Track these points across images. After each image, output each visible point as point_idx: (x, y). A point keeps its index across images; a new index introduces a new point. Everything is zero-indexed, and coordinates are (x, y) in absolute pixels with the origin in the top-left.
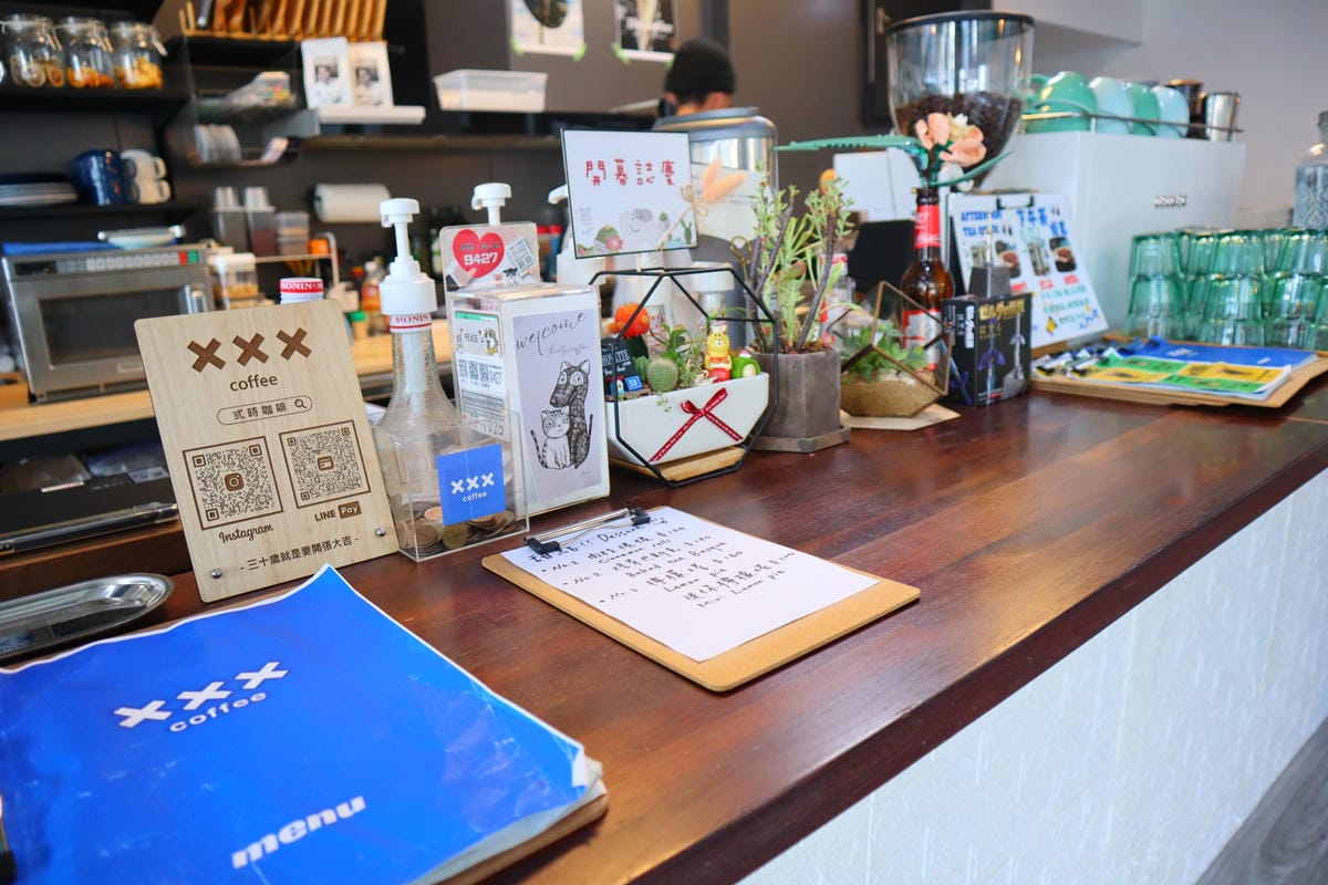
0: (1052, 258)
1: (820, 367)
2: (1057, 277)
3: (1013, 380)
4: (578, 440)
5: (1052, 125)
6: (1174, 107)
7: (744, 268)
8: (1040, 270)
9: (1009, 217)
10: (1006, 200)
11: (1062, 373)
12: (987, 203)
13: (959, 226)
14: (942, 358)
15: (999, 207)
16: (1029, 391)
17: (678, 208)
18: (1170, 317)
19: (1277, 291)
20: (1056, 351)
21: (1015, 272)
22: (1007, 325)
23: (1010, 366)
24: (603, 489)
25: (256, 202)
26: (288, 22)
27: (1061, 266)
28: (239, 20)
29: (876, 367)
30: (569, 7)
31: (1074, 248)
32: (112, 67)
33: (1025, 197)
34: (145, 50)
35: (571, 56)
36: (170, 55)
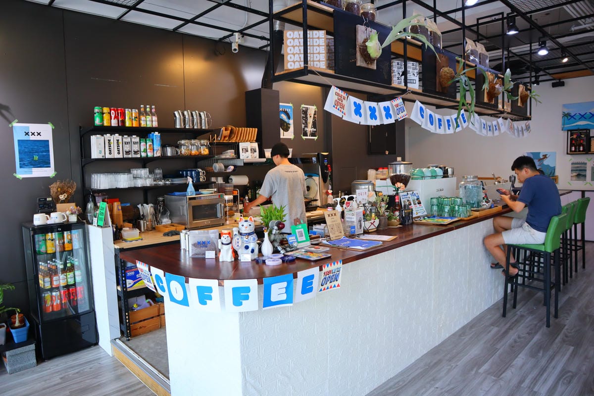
0: (417, 202)
1: (385, 219)
2: (418, 205)
3: (410, 221)
4: (361, 226)
5: (417, 179)
6: (440, 172)
8: (415, 204)
9: (409, 195)
11: (418, 221)
13: (401, 197)
14: (400, 218)
15: (408, 194)
16: (413, 223)
17: (367, 198)
18: (438, 212)
19: (454, 207)
20: (418, 217)
21: (410, 204)
22: (409, 213)
23: (410, 219)
24: (362, 232)
25: (220, 180)
26: (237, 138)
27: (418, 203)
28: (227, 138)
29: (391, 219)
30: (291, 126)
31: (421, 200)
32: (199, 150)
33: (412, 192)
34: (206, 146)
35: (291, 139)
36: (211, 147)
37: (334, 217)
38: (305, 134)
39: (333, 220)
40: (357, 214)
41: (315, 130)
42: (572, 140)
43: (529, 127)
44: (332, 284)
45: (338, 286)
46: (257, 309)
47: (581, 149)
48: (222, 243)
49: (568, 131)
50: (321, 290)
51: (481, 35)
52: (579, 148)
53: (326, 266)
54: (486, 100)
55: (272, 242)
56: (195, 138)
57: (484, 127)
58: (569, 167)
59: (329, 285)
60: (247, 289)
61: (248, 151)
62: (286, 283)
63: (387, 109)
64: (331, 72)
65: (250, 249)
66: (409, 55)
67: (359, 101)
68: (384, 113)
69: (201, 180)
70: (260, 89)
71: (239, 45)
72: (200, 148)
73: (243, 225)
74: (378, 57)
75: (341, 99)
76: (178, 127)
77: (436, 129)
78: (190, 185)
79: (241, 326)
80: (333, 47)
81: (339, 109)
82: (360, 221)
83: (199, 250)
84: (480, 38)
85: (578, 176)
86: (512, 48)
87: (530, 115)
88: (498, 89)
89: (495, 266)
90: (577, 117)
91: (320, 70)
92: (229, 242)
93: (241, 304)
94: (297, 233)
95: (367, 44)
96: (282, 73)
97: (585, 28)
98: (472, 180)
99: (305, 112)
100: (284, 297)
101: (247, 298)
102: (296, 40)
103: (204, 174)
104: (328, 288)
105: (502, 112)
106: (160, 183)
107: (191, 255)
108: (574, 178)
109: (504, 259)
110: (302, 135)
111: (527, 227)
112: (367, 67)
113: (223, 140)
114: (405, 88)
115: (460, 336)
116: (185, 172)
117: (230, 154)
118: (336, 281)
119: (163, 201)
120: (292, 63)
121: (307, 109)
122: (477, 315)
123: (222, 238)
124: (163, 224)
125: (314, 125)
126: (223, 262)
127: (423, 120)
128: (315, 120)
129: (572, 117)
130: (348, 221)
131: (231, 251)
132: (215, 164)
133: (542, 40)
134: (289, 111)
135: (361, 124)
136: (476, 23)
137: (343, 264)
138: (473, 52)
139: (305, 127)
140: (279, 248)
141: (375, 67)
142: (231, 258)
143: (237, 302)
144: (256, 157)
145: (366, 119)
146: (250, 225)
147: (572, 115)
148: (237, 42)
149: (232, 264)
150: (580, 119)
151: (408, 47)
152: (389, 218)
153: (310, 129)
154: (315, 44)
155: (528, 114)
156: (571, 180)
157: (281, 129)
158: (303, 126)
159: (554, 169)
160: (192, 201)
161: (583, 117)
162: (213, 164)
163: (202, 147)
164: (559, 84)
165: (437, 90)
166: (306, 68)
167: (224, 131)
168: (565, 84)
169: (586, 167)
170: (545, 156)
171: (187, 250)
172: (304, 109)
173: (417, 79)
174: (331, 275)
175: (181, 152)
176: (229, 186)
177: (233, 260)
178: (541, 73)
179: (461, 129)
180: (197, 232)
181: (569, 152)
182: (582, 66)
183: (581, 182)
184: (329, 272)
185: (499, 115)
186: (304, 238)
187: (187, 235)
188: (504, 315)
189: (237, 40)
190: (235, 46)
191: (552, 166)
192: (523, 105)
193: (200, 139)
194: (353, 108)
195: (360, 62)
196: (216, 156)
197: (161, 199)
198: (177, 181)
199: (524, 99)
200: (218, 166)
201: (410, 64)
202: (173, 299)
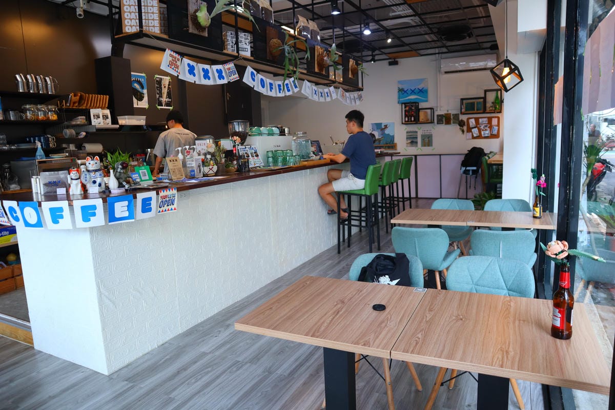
0: (254, 155)
1: (223, 166)
3: (247, 169)
4: (200, 170)
5: (254, 135)
6: (277, 131)
7: (213, 155)
8: (252, 156)
9: (247, 149)
10: (246, 147)
12: (244, 147)
13: (239, 150)
14: (237, 166)
19: (286, 158)
20: (254, 167)
21: (248, 157)
24: (202, 176)
25: (72, 147)
26: (87, 105)
27: (256, 156)
28: (77, 104)
29: (229, 167)
30: (145, 95)
31: (258, 153)
32: (47, 116)
33: (250, 146)
34: (54, 111)
35: (145, 108)
36: (60, 113)
37: (175, 162)
38: (160, 104)
39: (175, 165)
40: (196, 160)
41: (170, 100)
42: (405, 111)
43: (361, 97)
44: (170, 207)
45: (175, 209)
46: (104, 224)
47: (413, 119)
48: (72, 179)
49: (402, 104)
50: (159, 212)
51: (317, 14)
52: (411, 119)
53: (162, 192)
54: (317, 70)
55: (118, 179)
56: (41, 103)
57: (315, 93)
58: (405, 136)
59: (166, 207)
60: (94, 207)
61: (99, 117)
62: (127, 202)
63: (219, 72)
64: (165, 37)
65: (97, 183)
66: (239, 25)
67: (192, 63)
68: (217, 75)
69: (51, 146)
70: (110, 57)
71: (85, 11)
72: (48, 113)
73: (90, 163)
74: (208, 25)
75: (175, 60)
76: (21, 91)
77: (267, 91)
78: (38, 149)
79: (92, 246)
80: (166, 15)
81: (173, 69)
82: (199, 166)
83: (50, 189)
84: (315, 17)
85: (412, 142)
86: (348, 28)
87: (362, 86)
88: (326, 60)
89: (331, 212)
90: (409, 92)
91: (154, 34)
92: (78, 177)
93: (89, 220)
94: (141, 173)
95: (197, 14)
96: (121, 36)
97: (400, 15)
98: (301, 135)
99: (159, 82)
100: (126, 214)
101: (94, 214)
102: (132, 7)
103: (54, 140)
104: (165, 211)
105: (334, 82)
106: (4, 148)
107: (42, 193)
108: (409, 145)
109: (335, 205)
110: (157, 105)
111: (351, 177)
112: (199, 34)
113: (73, 106)
114: (237, 54)
115: (300, 269)
116: (32, 139)
117: (80, 120)
118: (173, 205)
119: (9, 168)
120: (130, 28)
121: (161, 79)
122: (317, 254)
123: (71, 174)
124: (11, 190)
125: (169, 95)
126: (73, 195)
127: (255, 83)
128: (170, 91)
129: (405, 92)
130: (188, 167)
131: (80, 185)
132: (65, 130)
133: (366, 21)
134: (142, 80)
135: (196, 83)
136: (311, 3)
137: (177, 191)
138: (305, 29)
139: (159, 97)
140: (124, 183)
141: (207, 35)
142: (81, 191)
143: (86, 219)
144: (108, 124)
145: (200, 79)
146: (96, 163)
147: (406, 90)
148: (82, 8)
149: (82, 196)
150: (411, 94)
151: (239, 19)
152: (227, 166)
153: (164, 99)
154: (149, 11)
155: (360, 85)
156: (407, 146)
157: (134, 98)
158: (158, 96)
159: (393, 137)
160: (42, 165)
161: (413, 92)
162: (63, 130)
163: (50, 113)
164: (394, 63)
165: (268, 58)
166: (141, 31)
167: (73, 97)
168: (399, 63)
169: (417, 135)
170: (386, 126)
171: (39, 192)
172: (158, 79)
173: (249, 47)
174: (168, 199)
175: (26, 116)
176: (82, 153)
177: (82, 193)
178: (377, 52)
179: (292, 93)
180: (47, 173)
181: (404, 122)
182: (407, 48)
183: (414, 148)
184: (166, 197)
185: (331, 85)
186: (147, 178)
187: (38, 179)
188: (339, 252)
189: (82, 6)
190: (79, 11)
191: (391, 135)
192: (354, 77)
193: (47, 105)
194: (187, 68)
195: (192, 30)
196: (66, 123)
197: (7, 166)
198: (24, 146)
199: (355, 73)
200: (69, 132)
201: (242, 35)
202: (27, 224)
